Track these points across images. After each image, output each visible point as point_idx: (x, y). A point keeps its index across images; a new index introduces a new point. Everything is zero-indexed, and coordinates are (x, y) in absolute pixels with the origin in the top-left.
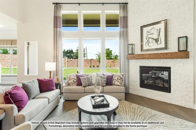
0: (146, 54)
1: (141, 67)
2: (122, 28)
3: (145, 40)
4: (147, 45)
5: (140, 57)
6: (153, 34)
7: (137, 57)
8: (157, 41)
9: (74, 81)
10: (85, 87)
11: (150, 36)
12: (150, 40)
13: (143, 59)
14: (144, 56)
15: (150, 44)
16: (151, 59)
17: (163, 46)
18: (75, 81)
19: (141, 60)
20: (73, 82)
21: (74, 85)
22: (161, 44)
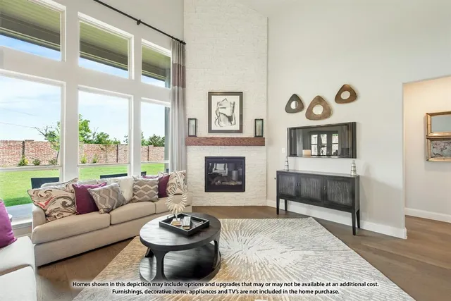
0: (218, 138)
1: (206, 158)
2: (177, 87)
3: (214, 116)
4: (217, 123)
5: (209, 143)
6: (225, 108)
7: (203, 142)
8: (230, 119)
9: (64, 204)
10: (108, 211)
11: (221, 110)
12: (222, 116)
13: (213, 145)
14: (215, 141)
15: (222, 123)
16: (224, 145)
17: (237, 127)
18: (69, 202)
19: (207, 147)
20: (60, 206)
21: (65, 214)
22: (235, 124)
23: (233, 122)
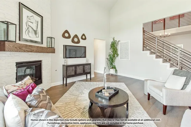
3: (24, 26)
4: (27, 33)
6: (32, 23)
12: (30, 29)
15: (30, 34)
17: (39, 40)
22: (38, 37)
23: (37, 35)
